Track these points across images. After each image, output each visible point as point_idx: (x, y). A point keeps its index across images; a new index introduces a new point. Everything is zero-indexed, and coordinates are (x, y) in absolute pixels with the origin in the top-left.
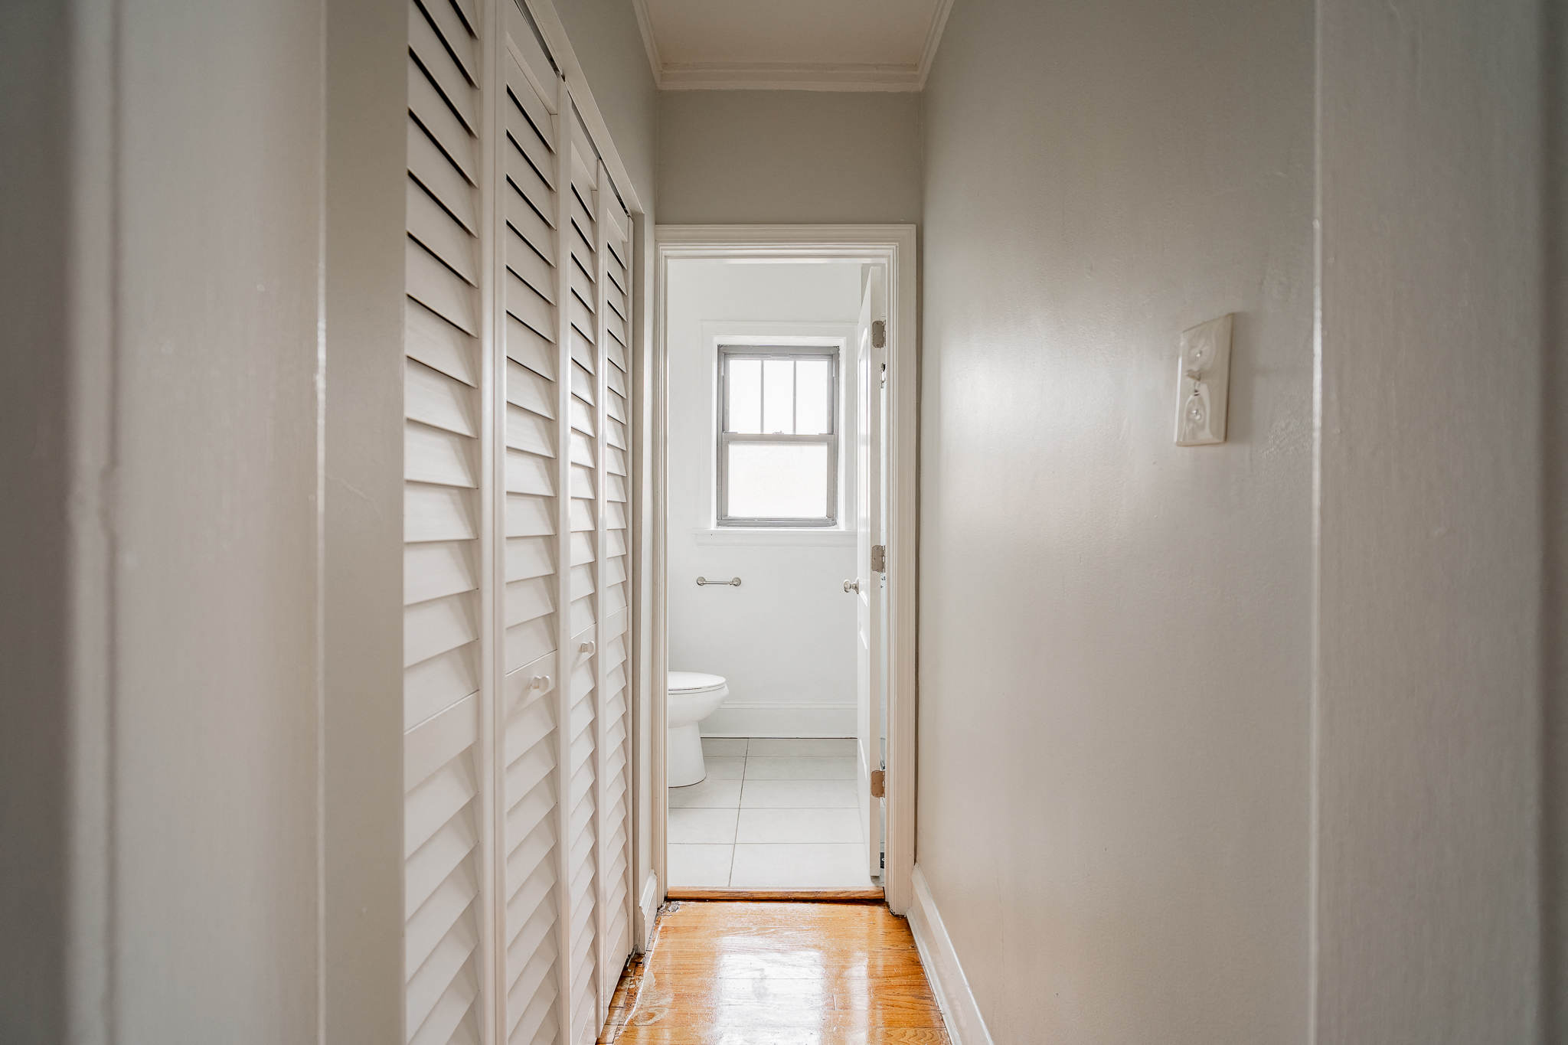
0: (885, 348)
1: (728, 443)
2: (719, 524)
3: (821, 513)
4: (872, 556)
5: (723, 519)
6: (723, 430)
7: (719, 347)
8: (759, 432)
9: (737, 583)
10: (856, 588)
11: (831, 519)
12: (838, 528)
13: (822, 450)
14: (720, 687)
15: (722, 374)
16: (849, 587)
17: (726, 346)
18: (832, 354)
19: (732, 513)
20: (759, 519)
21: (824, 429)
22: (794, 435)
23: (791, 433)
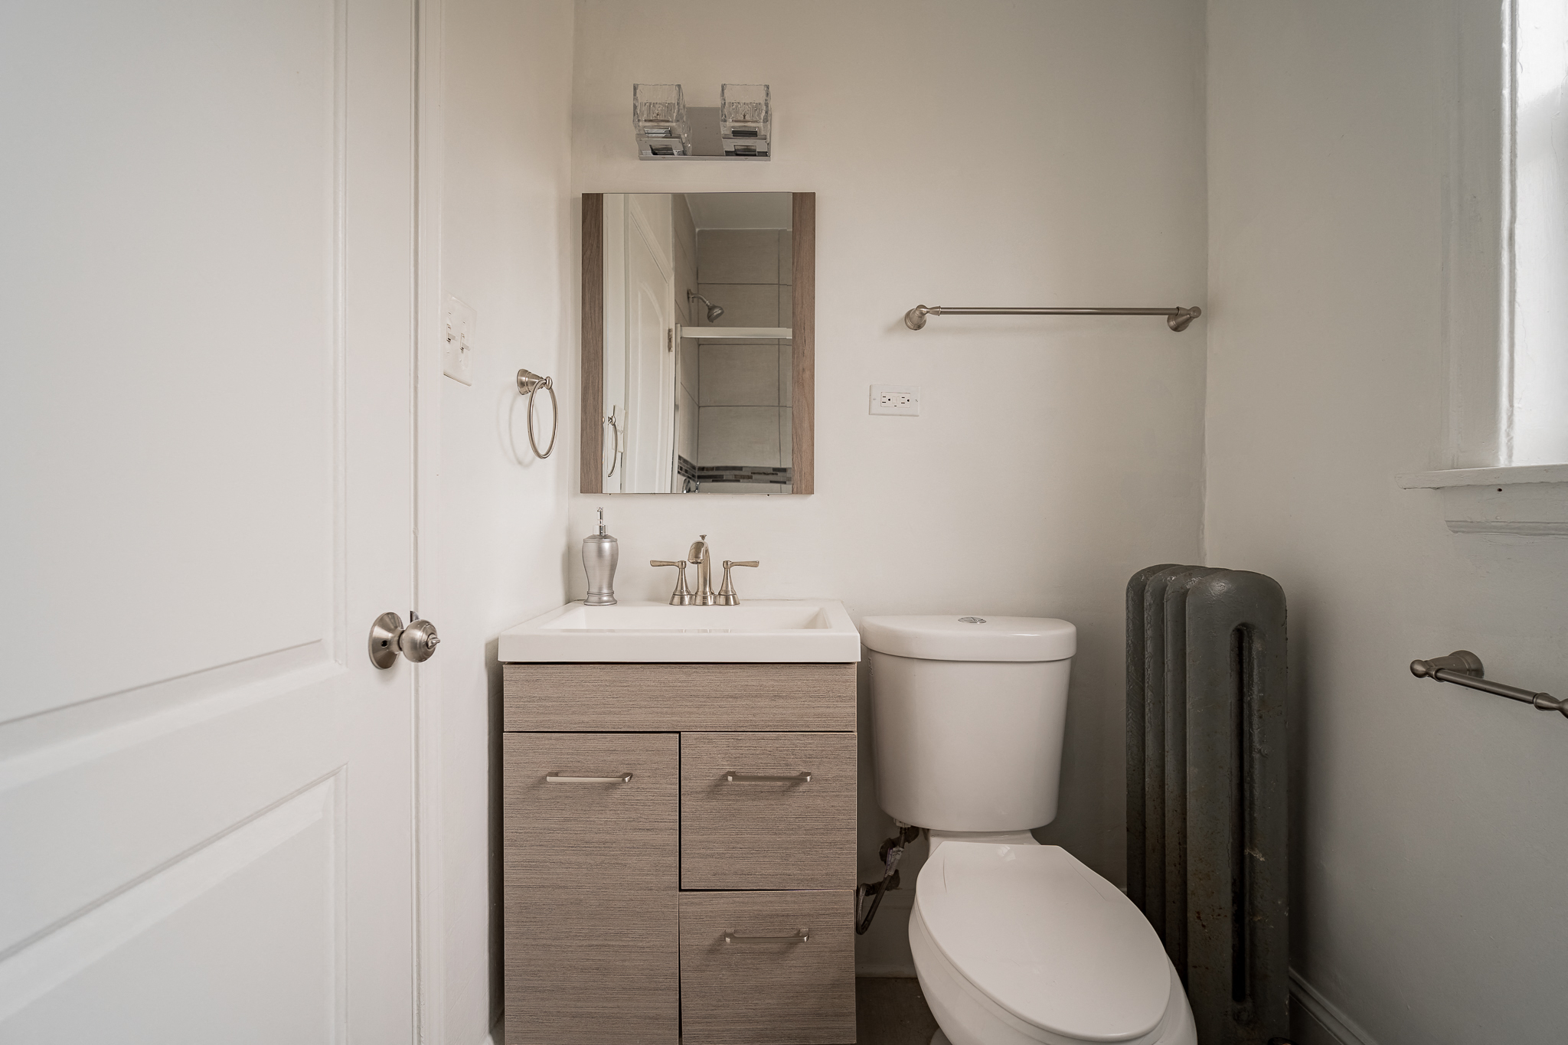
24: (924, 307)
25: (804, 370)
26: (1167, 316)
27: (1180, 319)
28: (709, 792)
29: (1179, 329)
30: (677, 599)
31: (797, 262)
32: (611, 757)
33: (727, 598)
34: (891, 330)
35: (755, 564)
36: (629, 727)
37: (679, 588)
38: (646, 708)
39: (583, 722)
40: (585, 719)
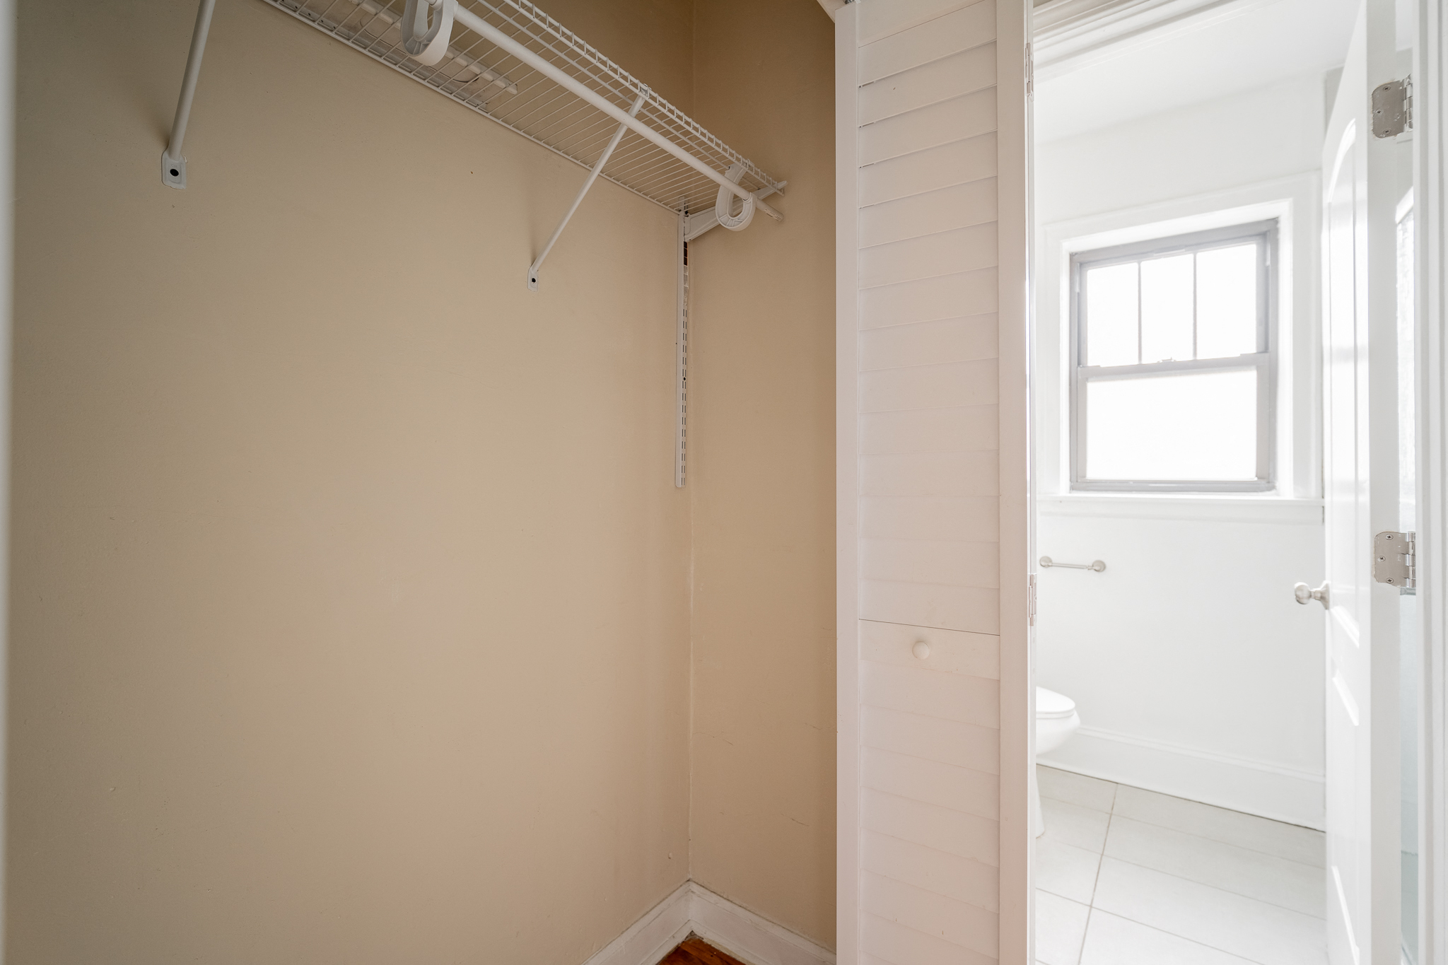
0: (1414, 133)
1: (1087, 380)
2: (1072, 488)
3: (1248, 472)
4: (1376, 552)
5: (1079, 481)
6: (1079, 364)
7: (1072, 256)
8: (1136, 362)
9: (1100, 567)
10: (1323, 598)
11: (1266, 478)
12: (1278, 495)
13: (1248, 380)
14: (1066, 715)
15: (1077, 290)
16: (1305, 594)
17: (1083, 253)
18: (1265, 233)
19: (1092, 473)
20: (1135, 482)
21: (1250, 345)
22: (1195, 361)
23: (1189, 357)
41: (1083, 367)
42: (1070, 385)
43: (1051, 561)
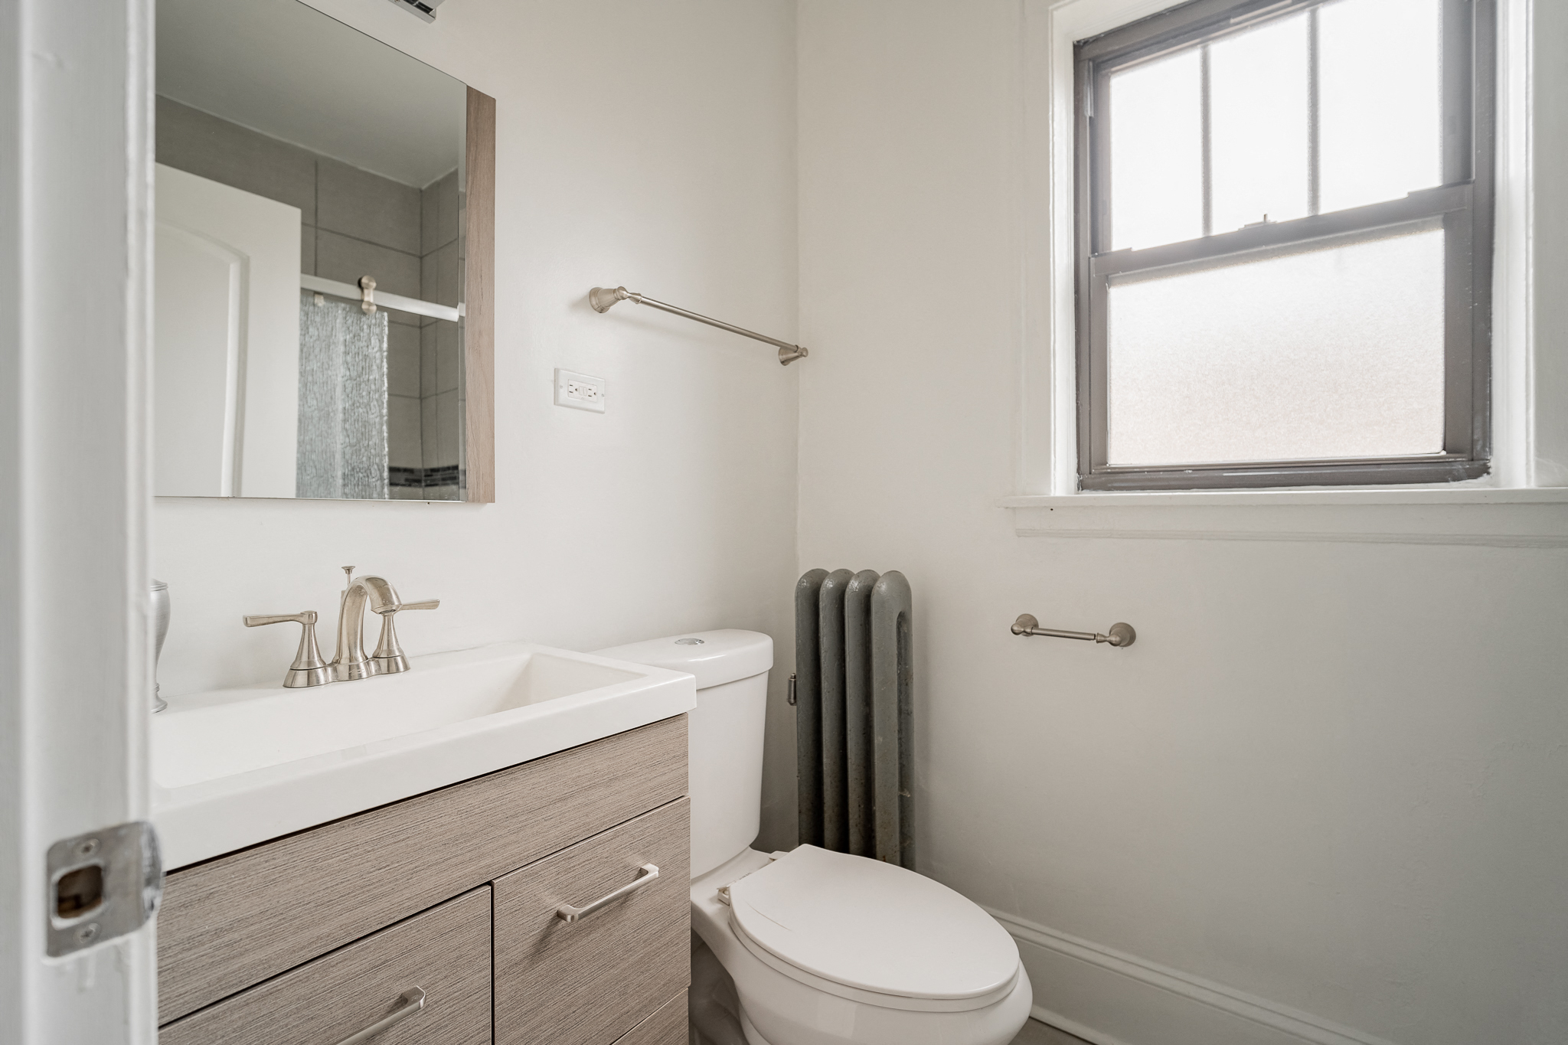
1: (1108, 280)
2: (1081, 485)
3: (1429, 443)
5: (1094, 470)
6: (1093, 251)
7: (1078, 47)
8: (1199, 235)
9: (1126, 636)
11: (1467, 453)
12: (1495, 484)
13: (1426, 251)
15: (1089, 112)
17: (1096, 39)
19: (1120, 455)
20: (1197, 469)
21: (1429, 171)
22: (1314, 218)
23: (1301, 212)
24: (624, 289)
25: (480, 333)
26: (779, 348)
27: (790, 354)
28: (533, 955)
29: (786, 363)
30: (301, 678)
31: (473, 183)
32: (380, 976)
33: (387, 661)
34: (576, 305)
35: (434, 604)
36: (409, 908)
37: (305, 658)
38: (437, 864)
39: (319, 938)
40: (324, 930)
41: (1101, 255)
42: (1077, 291)
43: (1036, 626)
